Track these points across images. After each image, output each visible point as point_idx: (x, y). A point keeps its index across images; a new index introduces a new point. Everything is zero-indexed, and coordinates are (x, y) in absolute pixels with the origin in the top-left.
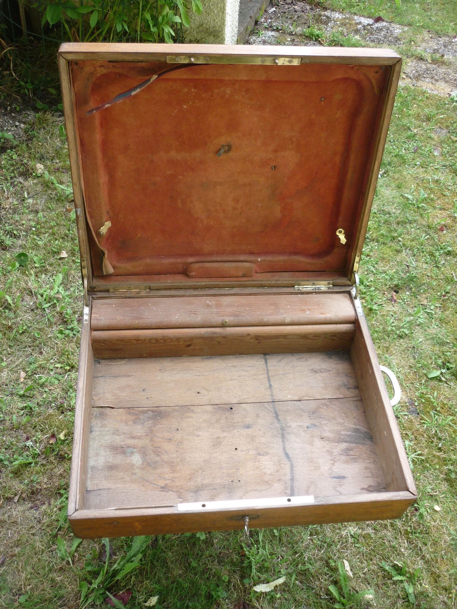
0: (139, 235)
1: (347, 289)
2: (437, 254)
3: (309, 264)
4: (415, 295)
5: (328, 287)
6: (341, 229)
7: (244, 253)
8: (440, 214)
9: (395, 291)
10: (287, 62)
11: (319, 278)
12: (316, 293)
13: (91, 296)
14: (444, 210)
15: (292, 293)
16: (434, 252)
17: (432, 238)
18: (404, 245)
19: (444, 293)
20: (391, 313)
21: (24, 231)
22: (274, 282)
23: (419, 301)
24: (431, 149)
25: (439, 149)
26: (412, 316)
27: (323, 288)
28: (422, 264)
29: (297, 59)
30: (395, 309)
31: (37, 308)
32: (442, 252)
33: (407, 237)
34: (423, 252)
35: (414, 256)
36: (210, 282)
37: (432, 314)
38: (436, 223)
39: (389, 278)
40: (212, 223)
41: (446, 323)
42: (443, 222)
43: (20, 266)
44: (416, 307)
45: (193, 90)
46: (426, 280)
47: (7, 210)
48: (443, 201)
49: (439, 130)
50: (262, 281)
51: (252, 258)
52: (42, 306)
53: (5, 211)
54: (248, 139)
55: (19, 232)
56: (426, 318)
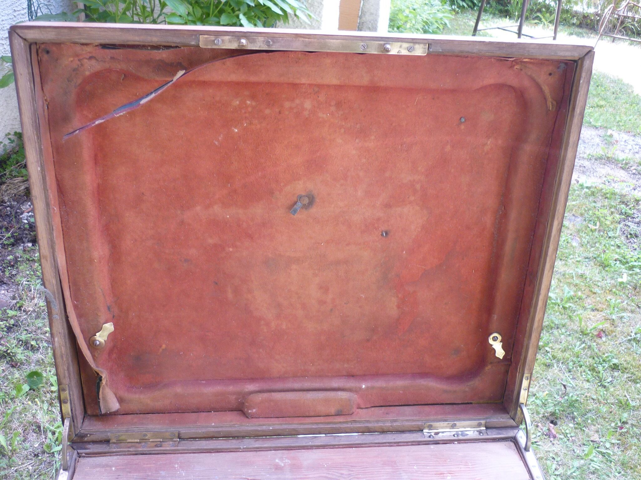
0: (164, 346)
1: (511, 433)
2: (600, 368)
3: (445, 391)
4: (580, 427)
5: (477, 431)
6: (495, 335)
7: (338, 375)
8: (593, 316)
9: (552, 422)
10: (405, 49)
11: (462, 417)
12: (460, 441)
13: (76, 452)
14: (598, 310)
15: (419, 443)
16: (595, 365)
17: (590, 347)
18: (554, 357)
19: (619, 424)
20: (551, 455)
21: (46, 341)
22: (388, 424)
23: (588, 436)
24: (567, 239)
25: (577, 238)
26: (582, 459)
27: (471, 433)
28: (582, 383)
29: (422, 45)
30: (556, 448)
31: (44, 452)
32: (607, 366)
33: (558, 346)
34: (581, 366)
35: (570, 372)
36: (281, 424)
37: (609, 455)
38: (592, 327)
39: (541, 403)
40: (284, 327)
41: (631, 468)
42: (601, 327)
43: (30, 390)
44: (584, 444)
45: (248, 102)
46: (592, 406)
47: (29, 313)
48: (594, 300)
49: (573, 218)
50: (368, 421)
51: (351, 384)
52: (51, 449)
53: (27, 314)
54: (342, 185)
55: (38, 342)
56: (602, 462)
